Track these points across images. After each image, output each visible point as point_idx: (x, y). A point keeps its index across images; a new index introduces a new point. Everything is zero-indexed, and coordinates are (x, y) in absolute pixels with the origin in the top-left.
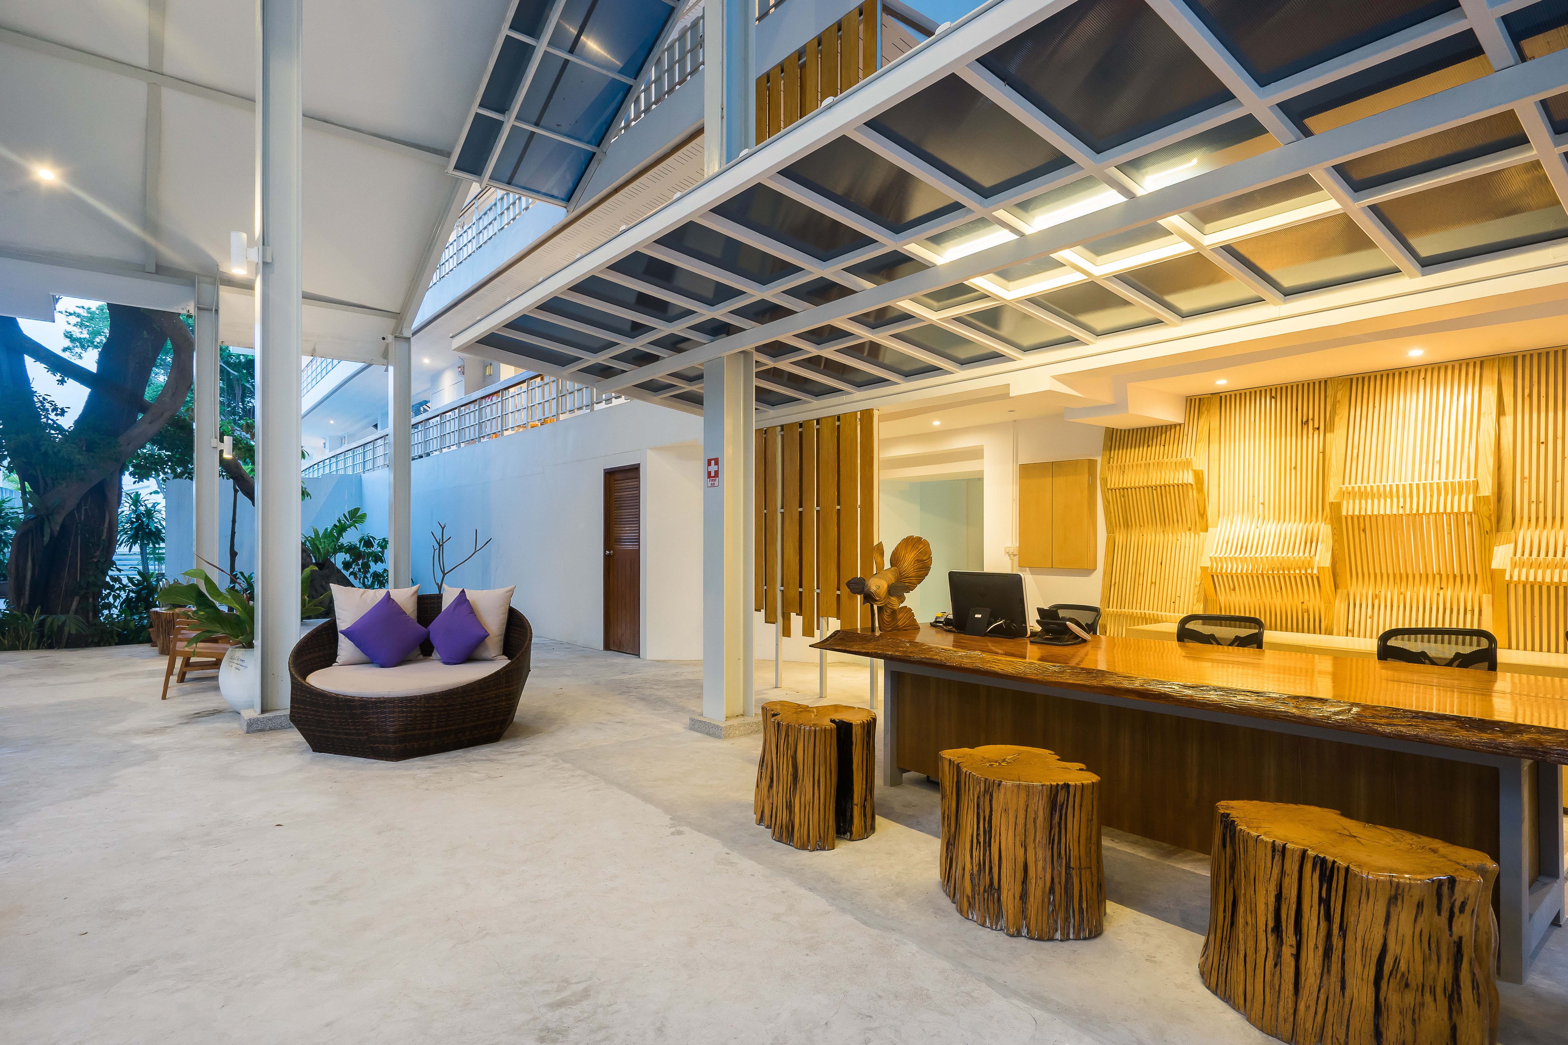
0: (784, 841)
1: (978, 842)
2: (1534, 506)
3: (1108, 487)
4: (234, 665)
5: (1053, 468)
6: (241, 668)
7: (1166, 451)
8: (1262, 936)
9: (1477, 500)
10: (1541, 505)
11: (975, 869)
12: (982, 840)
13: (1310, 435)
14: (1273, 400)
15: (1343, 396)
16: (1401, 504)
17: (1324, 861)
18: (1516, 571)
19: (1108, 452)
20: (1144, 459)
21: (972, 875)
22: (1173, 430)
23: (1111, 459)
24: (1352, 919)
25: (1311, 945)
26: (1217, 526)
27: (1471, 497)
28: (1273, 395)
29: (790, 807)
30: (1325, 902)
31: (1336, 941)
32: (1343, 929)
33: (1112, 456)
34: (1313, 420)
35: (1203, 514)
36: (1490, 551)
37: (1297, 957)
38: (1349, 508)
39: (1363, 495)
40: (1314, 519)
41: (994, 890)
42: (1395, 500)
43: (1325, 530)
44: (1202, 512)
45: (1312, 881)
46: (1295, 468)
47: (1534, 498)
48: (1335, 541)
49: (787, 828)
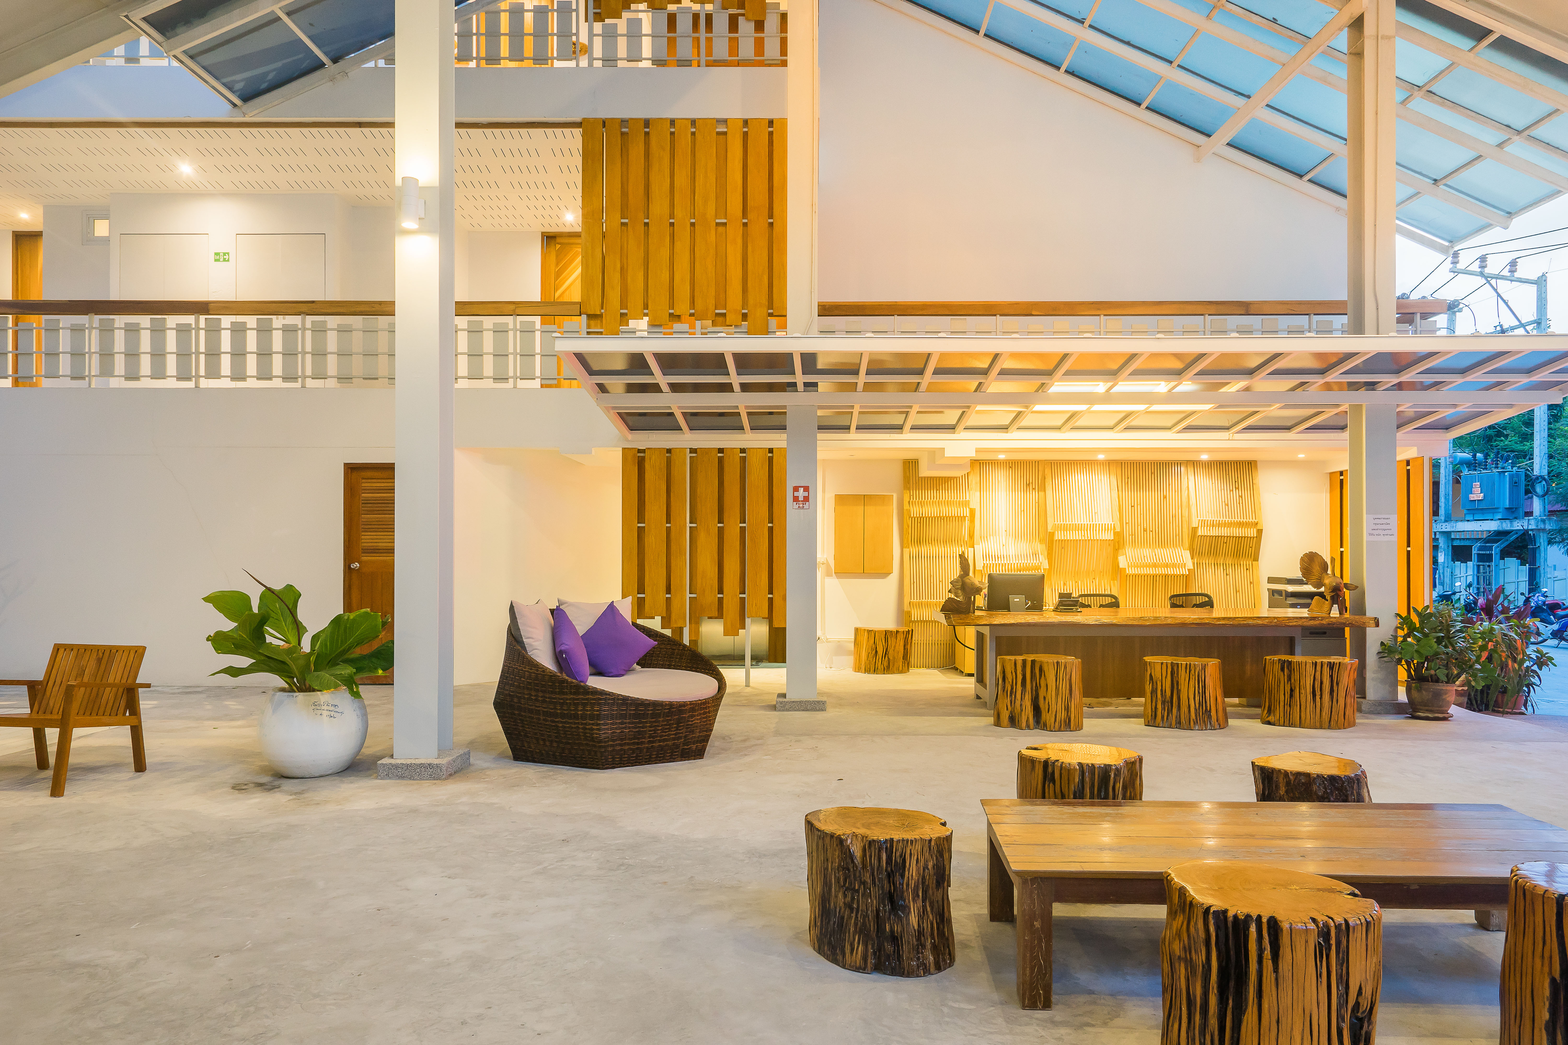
0: (1062, 729)
1: (1199, 692)
2: (1131, 537)
3: (912, 516)
4: (325, 713)
5: (865, 499)
6: (336, 715)
7: (950, 494)
8: (1309, 696)
9: (1115, 533)
10: (1134, 536)
11: (1197, 705)
12: (1201, 691)
13: (1031, 492)
14: (1011, 469)
15: (1048, 471)
16: (1083, 534)
17: (1330, 663)
18: (1130, 568)
19: (908, 491)
20: (935, 498)
21: (1195, 709)
22: (952, 481)
23: (912, 497)
24: (1342, 679)
25: (1327, 692)
26: (979, 544)
27: (1112, 531)
28: (1011, 465)
29: (1067, 709)
30: (1331, 676)
31: (1335, 688)
32: (1338, 684)
33: (912, 494)
34: (1032, 483)
35: (971, 536)
36: (1117, 558)
37: (1321, 698)
38: (1058, 536)
39: (1065, 528)
40: (1034, 541)
41: (1208, 712)
42: (1080, 532)
43: (1041, 548)
44: (971, 535)
45: (1326, 670)
46: (1024, 511)
47: (1131, 533)
48: (1048, 554)
49: (1065, 722)
